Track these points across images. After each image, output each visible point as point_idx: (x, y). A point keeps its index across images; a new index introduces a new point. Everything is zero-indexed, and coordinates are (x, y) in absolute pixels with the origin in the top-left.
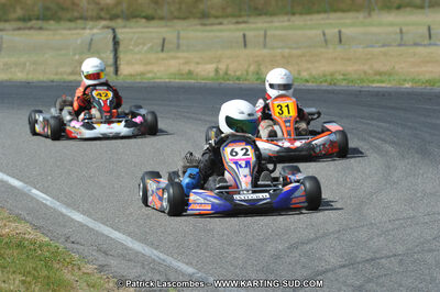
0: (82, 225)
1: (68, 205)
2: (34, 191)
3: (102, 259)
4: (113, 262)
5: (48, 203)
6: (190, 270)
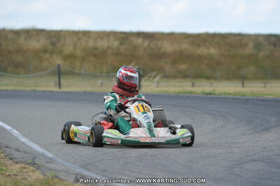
0: (21, 141)
1: (24, 135)
2: (15, 131)
3: (13, 152)
4: (17, 153)
5: (16, 135)
6: (51, 155)
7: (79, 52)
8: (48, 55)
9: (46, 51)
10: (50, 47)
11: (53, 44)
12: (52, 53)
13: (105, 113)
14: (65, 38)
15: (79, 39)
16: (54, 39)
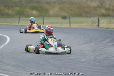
7: (112, 8)
8: (99, 9)
9: (98, 7)
10: (100, 5)
11: (101, 4)
12: (100, 8)
13: (41, 42)
14: (106, 2)
15: (112, 2)
16: (102, 2)
